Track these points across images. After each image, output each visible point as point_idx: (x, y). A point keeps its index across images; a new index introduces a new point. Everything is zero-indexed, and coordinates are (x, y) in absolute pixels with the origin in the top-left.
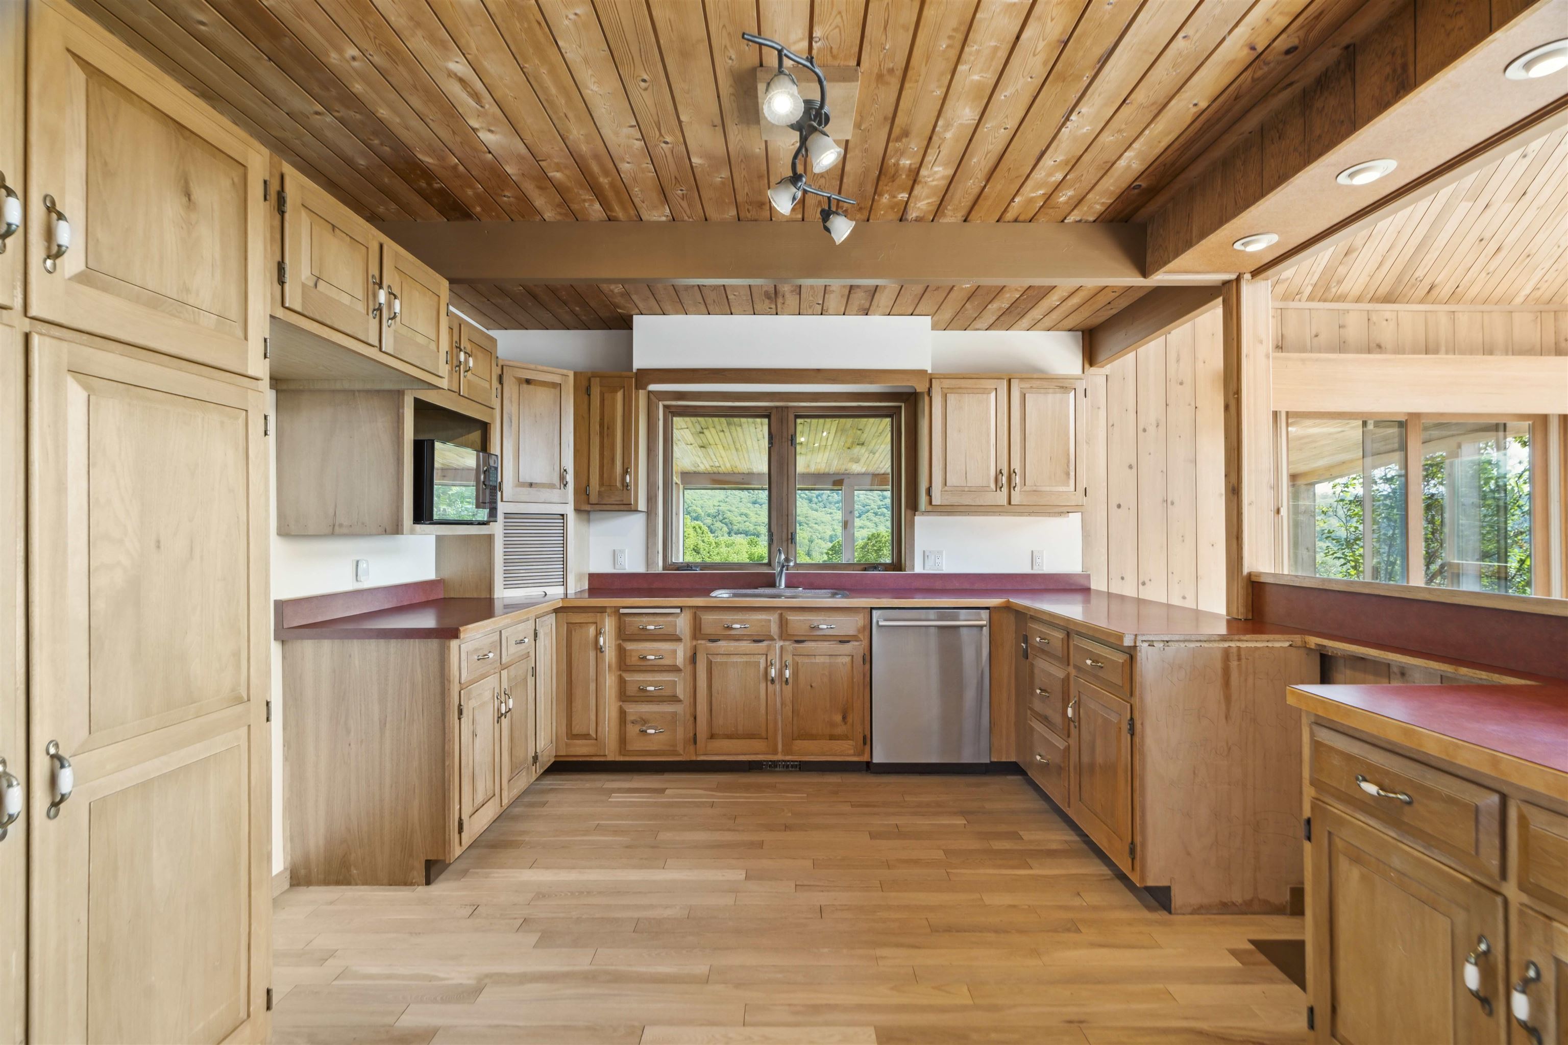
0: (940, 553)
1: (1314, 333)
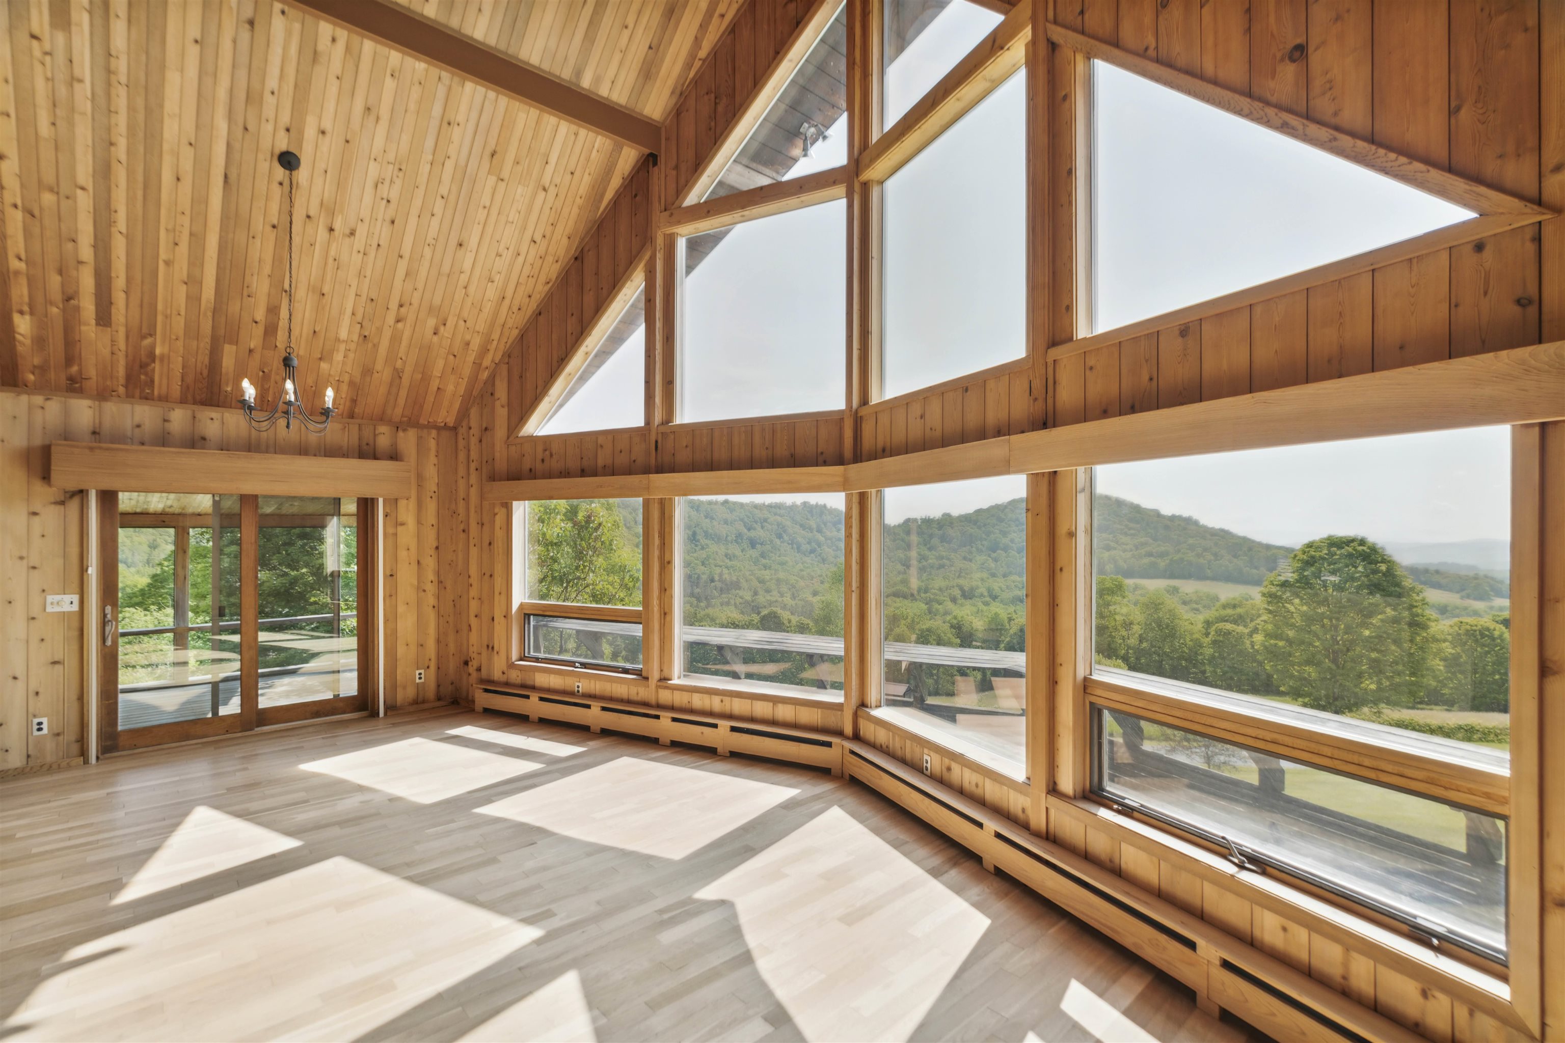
1: (135, 424)
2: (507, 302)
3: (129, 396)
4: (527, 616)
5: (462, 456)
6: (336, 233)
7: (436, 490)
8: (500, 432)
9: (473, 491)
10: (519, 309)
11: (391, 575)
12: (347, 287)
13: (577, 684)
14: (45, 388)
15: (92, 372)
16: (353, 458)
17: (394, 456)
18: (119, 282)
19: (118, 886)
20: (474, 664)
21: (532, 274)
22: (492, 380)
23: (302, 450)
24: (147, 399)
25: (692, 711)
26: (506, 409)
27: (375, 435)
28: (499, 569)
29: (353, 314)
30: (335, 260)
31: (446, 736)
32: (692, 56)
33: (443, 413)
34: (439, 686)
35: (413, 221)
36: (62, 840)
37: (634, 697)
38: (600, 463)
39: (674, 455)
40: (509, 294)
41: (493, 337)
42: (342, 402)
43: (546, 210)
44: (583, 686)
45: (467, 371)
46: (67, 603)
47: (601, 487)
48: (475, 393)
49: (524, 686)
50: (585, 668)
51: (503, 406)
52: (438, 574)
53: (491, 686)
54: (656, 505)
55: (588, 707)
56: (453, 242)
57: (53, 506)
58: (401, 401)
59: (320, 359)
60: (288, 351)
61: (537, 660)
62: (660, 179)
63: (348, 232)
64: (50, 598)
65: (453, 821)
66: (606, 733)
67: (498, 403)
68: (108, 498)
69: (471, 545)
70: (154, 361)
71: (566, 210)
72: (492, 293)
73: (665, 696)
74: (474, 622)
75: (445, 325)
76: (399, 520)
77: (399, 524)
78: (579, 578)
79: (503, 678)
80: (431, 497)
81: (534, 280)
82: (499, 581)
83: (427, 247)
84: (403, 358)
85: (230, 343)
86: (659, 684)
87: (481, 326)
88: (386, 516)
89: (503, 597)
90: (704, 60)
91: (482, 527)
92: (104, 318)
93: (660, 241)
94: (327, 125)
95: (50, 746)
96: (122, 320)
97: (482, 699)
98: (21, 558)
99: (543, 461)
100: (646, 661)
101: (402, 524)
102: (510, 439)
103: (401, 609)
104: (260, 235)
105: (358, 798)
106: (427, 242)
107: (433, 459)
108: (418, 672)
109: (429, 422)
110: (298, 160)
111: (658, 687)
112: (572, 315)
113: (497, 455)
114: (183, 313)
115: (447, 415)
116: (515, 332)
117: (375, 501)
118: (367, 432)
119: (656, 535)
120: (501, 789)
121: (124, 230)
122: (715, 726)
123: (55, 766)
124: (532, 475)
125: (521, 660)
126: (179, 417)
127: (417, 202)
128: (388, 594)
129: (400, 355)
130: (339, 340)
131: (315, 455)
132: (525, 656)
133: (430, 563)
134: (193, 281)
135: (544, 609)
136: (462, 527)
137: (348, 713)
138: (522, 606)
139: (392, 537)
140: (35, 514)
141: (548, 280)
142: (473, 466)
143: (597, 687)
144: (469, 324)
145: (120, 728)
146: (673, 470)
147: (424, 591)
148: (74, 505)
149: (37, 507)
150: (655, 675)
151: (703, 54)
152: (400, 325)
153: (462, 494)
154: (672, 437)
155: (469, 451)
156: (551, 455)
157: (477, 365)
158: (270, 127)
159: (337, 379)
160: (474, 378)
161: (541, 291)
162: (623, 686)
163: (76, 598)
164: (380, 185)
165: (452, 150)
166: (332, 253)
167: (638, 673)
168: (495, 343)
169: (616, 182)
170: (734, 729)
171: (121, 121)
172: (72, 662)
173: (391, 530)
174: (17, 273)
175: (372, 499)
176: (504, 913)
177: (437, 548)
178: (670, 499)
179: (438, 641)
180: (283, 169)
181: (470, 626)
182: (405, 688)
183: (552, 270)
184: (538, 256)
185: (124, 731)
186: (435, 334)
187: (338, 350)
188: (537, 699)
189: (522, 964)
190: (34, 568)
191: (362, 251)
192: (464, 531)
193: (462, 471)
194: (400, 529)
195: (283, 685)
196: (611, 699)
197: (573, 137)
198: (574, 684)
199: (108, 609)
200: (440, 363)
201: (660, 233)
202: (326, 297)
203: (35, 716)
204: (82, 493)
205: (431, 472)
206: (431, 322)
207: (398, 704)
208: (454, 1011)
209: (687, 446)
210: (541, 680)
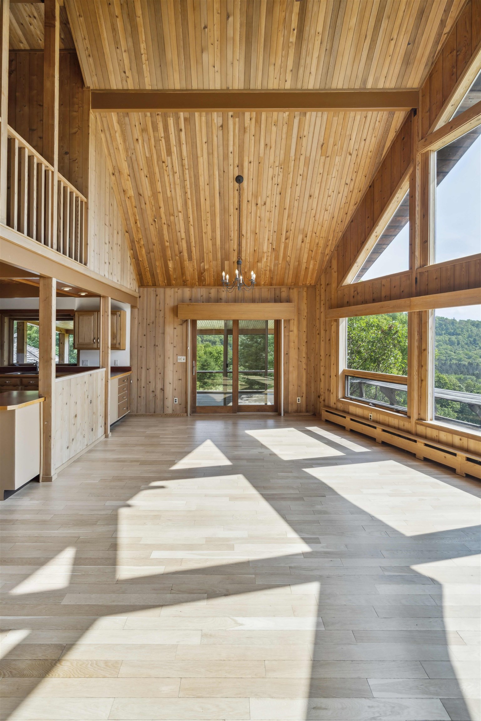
0: (88, 361)
1: (201, 295)
2: (335, 219)
3: (199, 285)
4: (347, 377)
5: (318, 298)
6: (259, 205)
7: (306, 316)
8: (334, 285)
9: (323, 315)
10: (341, 221)
11: (287, 354)
12: (265, 228)
13: (370, 414)
14: (177, 286)
15: (189, 278)
16: (272, 302)
17: (288, 301)
18: (193, 244)
19: (173, 463)
20: (322, 398)
21: (347, 202)
22: (330, 261)
23: (253, 301)
24: (204, 286)
25: (439, 442)
26: (337, 273)
27: (281, 292)
28: (333, 352)
29: (268, 240)
30: (259, 217)
31: (305, 429)
32: (439, 35)
33: (309, 279)
34: (307, 406)
35: (289, 191)
36: (168, 441)
37: (401, 426)
38: (383, 294)
39: (427, 285)
40: (336, 215)
41: (329, 239)
42: (267, 279)
43: (352, 165)
44: (373, 416)
45: (319, 257)
46: (182, 359)
47: (382, 307)
48: (323, 268)
49: (344, 411)
50: (375, 407)
51: (335, 272)
52: (307, 354)
53: (330, 410)
54: (416, 316)
55: (375, 428)
56: (307, 196)
57: (179, 325)
58: (291, 276)
59: (258, 262)
60: (239, 258)
61: (351, 399)
62: (418, 123)
63: (263, 203)
64: (178, 357)
65: (291, 472)
66: (384, 444)
67: (333, 271)
68: (194, 323)
69: (321, 341)
70: (205, 272)
71: (363, 162)
72: (327, 216)
73: (421, 429)
74: (322, 377)
75: (306, 237)
76: (291, 329)
77: (290, 331)
78: (384, 359)
79: (334, 406)
80: (304, 319)
81: (348, 204)
82: (333, 358)
83: (296, 201)
84: (290, 256)
85: (227, 261)
86: (417, 422)
87: (323, 234)
88: (285, 327)
89: (335, 366)
90: (448, 33)
91: (326, 332)
92: (190, 258)
93: (419, 158)
94: (251, 159)
95: (178, 408)
96: (195, 257)
97: (325, 415)
98: (172, 343)
99: (354, 297)
100: (410, 407)
101: (292, 331)
102: (339, 287)
103: (291, 369)
104: (233, 214)
105: (260, 450)
106: (296, 199)
107: (305, 301)
108: (298, 398)
109: (303, 284)
110: (242, 178)
111: (416, 423)
112: (368, 217)
113: (333, 296)
114: (211, 251)
115: (310, 280)
116: (340, 234)
117: (281, 321)
118: (278, 292)
119: (416, 334)
120: (319, 462)
121: (192, 224)
122: (455, 455)
123: (179, 415)
124: (349, 304)
125: (343, 398)
126: (213, 291)
127: (290, 181)
128: (285, 362)
129: (288, 255)
130: (264, 252)
131: (258, 303)
132: (345, 397)
133: (304, 349)
134: (213, 239)
135: (354, 373)
136: (318, 332)
137: (270, 412)
138: (344, 371)
139: (287, 337)
140: (175, 328)
141: (355, 203)
142: (322, 303)
143: (381, 418)
144: (318, 234)
145: (197, 405)
146: (427, 293)
147: (301, 361)
148: (185, 325)
149: (176, 326)
150: (415, 416)
151: (446, 30)
152: (287, 241)
153: (318, 317)
154: (426, 274)
155: (321, 296)
156: (358, 293)
157: (323, 254)
158: (232, 167)
159: (264, 269)
160: (322, 261)
161: (352, 209)
162: (395, 420)
163: (185, 357)
164: (274, 178)
165: (303, 152)
166: (258, 215)
167: (405, 413)
168: (331, 241)
169: (392, 136)
170: (468, 459)
171: (188, 183)
172: (184, 380)
173: (287, 334)
174: (167, 247)
175: (280, 320)
176: (296, 530)
177: (307, 342)
178: (426, 311)
179: (307, 385)
180: (238, 184)
181: (321, 379)
182: (292, 405)
183: (357, 196)
184: (349, 191)
185: (198, 406)
186: (302, 242)
187: (264, 257)
188: (349, 419)
189: (292, 565)
190: (175, 347)
191: (269, 211)
192: (318, 334)
193: (318, 306)
194: (290, 333)
195: (255, 397)
196: (388, 426)
197: (364, 119)
198: (368, 414)
199: (194, 362)
200: (306, 256)
201: (418, 154)
202: (257, 234)
203: (175, 397)
204: (187, 321)
205: (304, 307)
206: (300, 237)
207: (289, 411)
208: (250, 576)
209: (436, 279)
210: (352, 409)
